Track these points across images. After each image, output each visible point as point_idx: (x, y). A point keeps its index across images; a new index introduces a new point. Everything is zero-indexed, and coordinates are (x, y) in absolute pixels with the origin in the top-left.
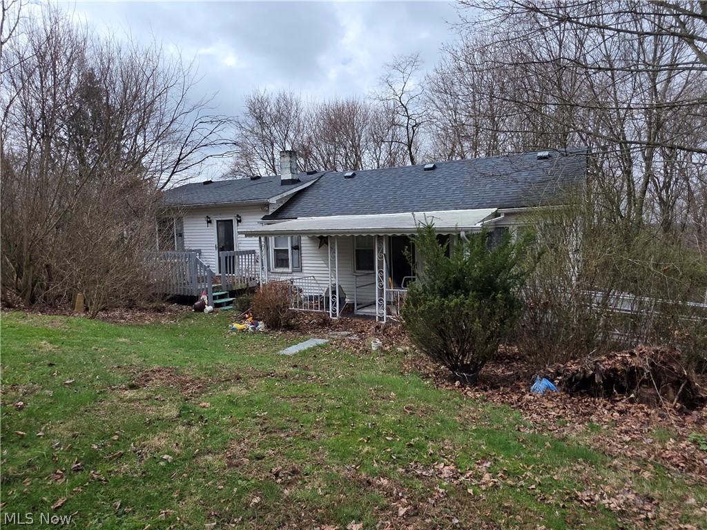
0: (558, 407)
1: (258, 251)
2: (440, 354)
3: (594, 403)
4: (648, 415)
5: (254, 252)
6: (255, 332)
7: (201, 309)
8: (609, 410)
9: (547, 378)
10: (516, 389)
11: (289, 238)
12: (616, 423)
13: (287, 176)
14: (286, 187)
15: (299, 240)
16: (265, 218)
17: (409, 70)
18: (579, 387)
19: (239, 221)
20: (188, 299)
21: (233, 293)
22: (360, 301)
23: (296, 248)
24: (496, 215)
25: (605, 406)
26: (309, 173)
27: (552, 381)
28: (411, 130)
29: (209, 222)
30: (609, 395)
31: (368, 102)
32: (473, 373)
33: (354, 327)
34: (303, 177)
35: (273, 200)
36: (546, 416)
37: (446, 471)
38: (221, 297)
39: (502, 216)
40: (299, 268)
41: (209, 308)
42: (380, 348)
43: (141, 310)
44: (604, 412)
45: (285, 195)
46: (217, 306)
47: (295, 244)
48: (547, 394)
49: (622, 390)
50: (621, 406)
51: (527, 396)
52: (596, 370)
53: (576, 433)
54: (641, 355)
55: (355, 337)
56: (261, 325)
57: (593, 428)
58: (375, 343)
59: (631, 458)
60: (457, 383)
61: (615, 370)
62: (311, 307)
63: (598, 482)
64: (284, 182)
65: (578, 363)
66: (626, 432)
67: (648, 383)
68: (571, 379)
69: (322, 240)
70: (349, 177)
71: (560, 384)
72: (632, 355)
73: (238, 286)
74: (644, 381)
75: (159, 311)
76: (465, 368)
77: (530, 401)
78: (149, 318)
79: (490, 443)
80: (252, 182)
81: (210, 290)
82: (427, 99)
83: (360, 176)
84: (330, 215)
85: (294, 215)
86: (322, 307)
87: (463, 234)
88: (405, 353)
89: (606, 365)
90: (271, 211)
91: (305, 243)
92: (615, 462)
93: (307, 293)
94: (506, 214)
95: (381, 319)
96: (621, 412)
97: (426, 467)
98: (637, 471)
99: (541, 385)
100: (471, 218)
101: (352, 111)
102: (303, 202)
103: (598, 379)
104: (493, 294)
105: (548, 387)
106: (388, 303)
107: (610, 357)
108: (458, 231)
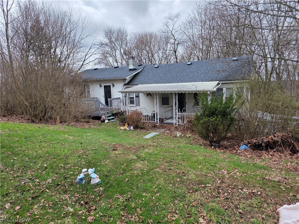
0: (250, 154)
1: (121, 98)
2: (205, 137)
3: (262, 152)
4: (280, 156)
5: (120, 98)
6: (130, 130)
7: (104, 121)
8: (267, 155)
9: (245, 145)
10: (234, 149)
11: (134, 94)
12: (271, 159)
13: (131, 67)
14: (132, 72)
15: (139, 94)
16: (124, 85)
17: (175, 20)
18: (257, 147)
19: (114, 86)
20: (98, 118)
21: (113, 115)
22: (166, 117)
23: (137, 97)
24: (218, 84)
25: (266, 153)
26: (139, 66)
27: (247, 146)
28: (176, 46)
29: (101, 86)
30: (267, 150)
31: (157, 33)
32: (218, 143)
33: (166, 127)
34: (137, 67)
35: (128, 78)
36: (247, 157)
37: (225, 172)
38: (109, 116)
39: (220, 85)
40: (138, 104)
41: (107, 121)
42: (181, 136)
43: (82, 122)
44: (265, 155)
45: (132, 75)
46: (109, 120)
47: (137, 95)
48: (245, 150)
49: (272, 148)
50: (271, 153)
51: (239, 151)
52: (263, 142)
53: (258, 162)
54: (278, 136)
55: (168, 131)
56: (132, 128)
57: (264, 160)
58: (178, 134)
59: (278, 169)
60: (213, 147)
61: (269, 142)
62: (146, 120)
63: (270, 175)
64: (130, 70)
65: (256, 140)
66: (275, 161)
67: (280, 146)
68: (254, 145)
69: (149, 95)
70: (156, 67)
71: (250, 147)
72: (275, 136)
73: (114, 112)
74: (279, 145)
75: (88, 122)
76: (215, 142)
77: (240, 153)
78: (87, 126)
79: (234, 165)
80: (115, 69)
81: (106, 114)
82: (182, 32)
83: (161, 67)
84: (152, 84)
85: (136, 84)
86: (152, 120)
87: (208, 93)
88: (190, 137)
89: (266, 140)
90: (127, 82)
91: (141, 95)
92: (273, 169)
93: (145, 114)
94: (222, 84)
95: (176, 124)
96: (271, 155)
97: (219, 171)
98: (280, 172)
99: (243, 147)
100: (210, 86)
101: (151, 35)
102: (139, 78)
103: (263, 144)
104: (226, 116)
105: (246, 148)
106: (179, 118)
107: (267, 137)
108: (207, 92)
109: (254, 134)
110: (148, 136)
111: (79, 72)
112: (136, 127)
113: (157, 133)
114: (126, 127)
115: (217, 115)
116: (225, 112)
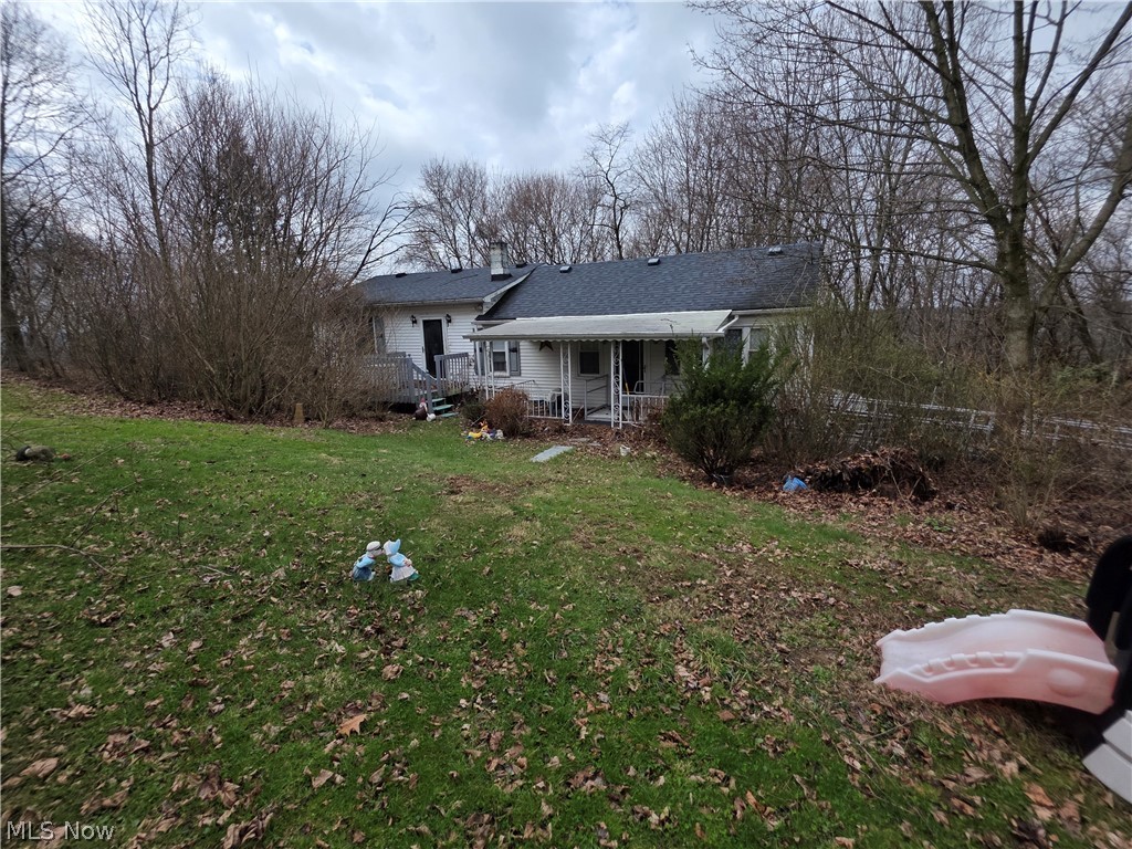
0: (810, 502)
1: (471, 354)
2: (695, 458)
3: (841, 497)
4: (888, 506)
5: (466, 355)
6: (495, 439)
7: (423, 416)
8: (855, 503)
9: (798, 477)
10: (770, 488)
11: (506, 343)
12: (863, 514)
13: (497, 270)
14: (498, 284)
15: (518, 344)
16: (478, 318)
17: (616, 143)
18: (829, 484)
19: (449, 321)
20: (407, 408)
21: (449, 400)
22: (591, 406)
23: (514, 350)
24: (730, 317)
25: (851, 500)
26: (518, 266)
27: (803, 480)
28: (618, 214)
29: (415, 322)
30: (854, 491)
31: (566, 177)
32: (728, 474)
33: (590, 433)
34: (514, 271)
35: (488, 299)
36: (802, 510)
37: (746, 549)
38: (439, 404)
39: (736, 319)
40: (517, 372)
41: (431, 416)
42: (629, 454)
43: (364, 419)
44: (850, 505)
45: (499, 292)
46: (437, 413)
47: (513, 346)
48: (799, 491)
49: (867, 486)
50: (865, 499)
51: (781, 494)
52: (844, 469)
53: (831, 521)
54: (883, 455)
55: (595, 444)
56: (500, 434)
57: (845, 517)
58: (624, 450)
59: (881, 539)
60: (714, 484)
61: (859, 469)
62: (536, 413)
63: (860, 554)
64: (495, 278)
65: (827, 464)
66: (873, 520)
67: (889, 480)
68: (820, 478)
69: (546, 345)
70: (565, 272)
71: (810, 482)
72: (875, 455)
73: (453, 392)
74: (885, 478)
75: (381, 420)
76: (721, 471)
77: (784, 498)
78: (377, 428)
79: (769, 529)
80: (454, 275)
81: (430, 396)
82: (636, 175)
83: (577, 271)
84: (553, 315)
85: (511, 315)
86: (554, 414)
87: (704, 340)
88: (654, 458)
89: (852, 465)
90: (485, 310)
91: (524, 346)
92: (868, 541)
93: (534, 397)
94: (741, 316)
95: (617, 424)
96: (866, 504)
97: (729, 546)
98: (886, 547)
99: (793, 484)
100: (708, 322)
101: (551, 185)
102: (519, 300)
103: (845, 476)
104: (750, 402)
105: (799, 485)
106: (625, 408)
107: (854, 458)
108: (700, 337)
109: (823, 451)
110: (543, 457)
111: (354, 282)
112: (511, 433)
113: (567, 448)
114: (484, 432)
115: (726, 401)
116: (746, 391)
